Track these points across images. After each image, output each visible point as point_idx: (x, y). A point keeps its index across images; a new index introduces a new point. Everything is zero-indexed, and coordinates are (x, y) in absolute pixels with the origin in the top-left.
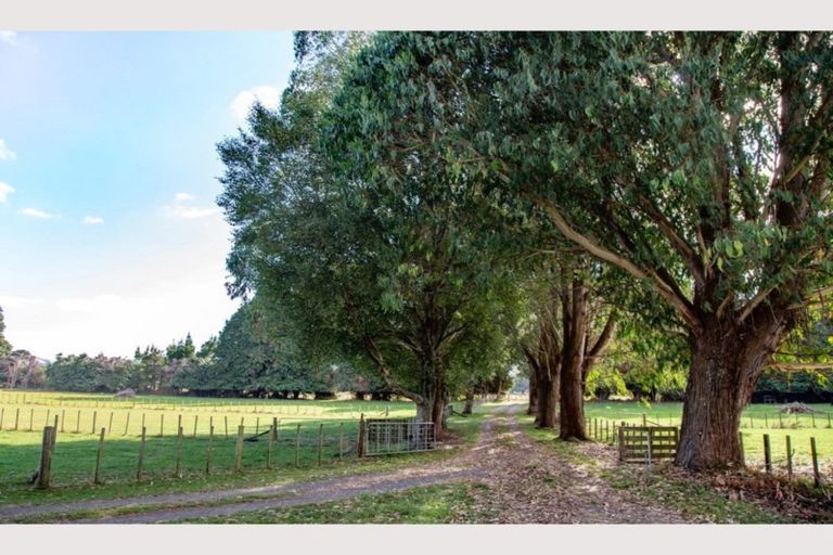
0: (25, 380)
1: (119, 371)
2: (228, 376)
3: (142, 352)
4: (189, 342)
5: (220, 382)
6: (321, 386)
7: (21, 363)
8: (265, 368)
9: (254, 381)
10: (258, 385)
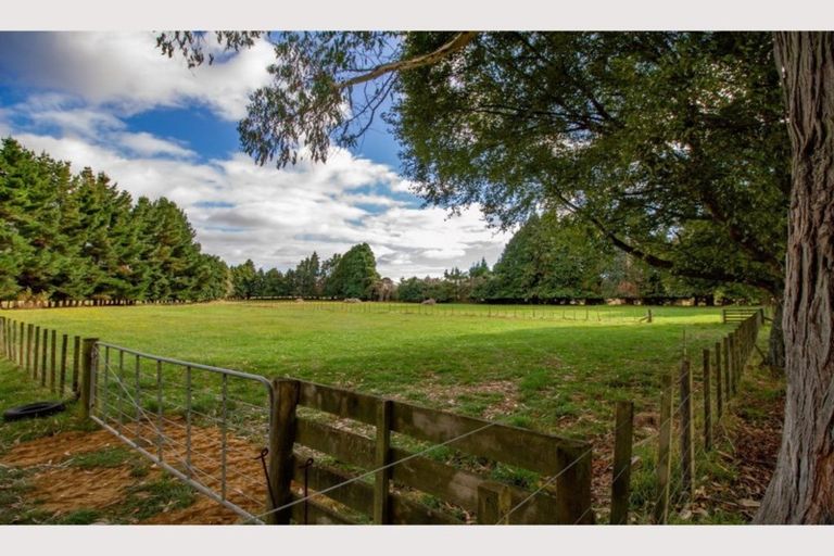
0: (388, 296)
1: (437, 288)
2: (510, 287)
3: (449, 273)
4: (484, 265)
5: (503, 293)
6: (589, 293)
7: (385, 286)
8: (537, 280)
9: (529, 290)
10: (532, 294)
